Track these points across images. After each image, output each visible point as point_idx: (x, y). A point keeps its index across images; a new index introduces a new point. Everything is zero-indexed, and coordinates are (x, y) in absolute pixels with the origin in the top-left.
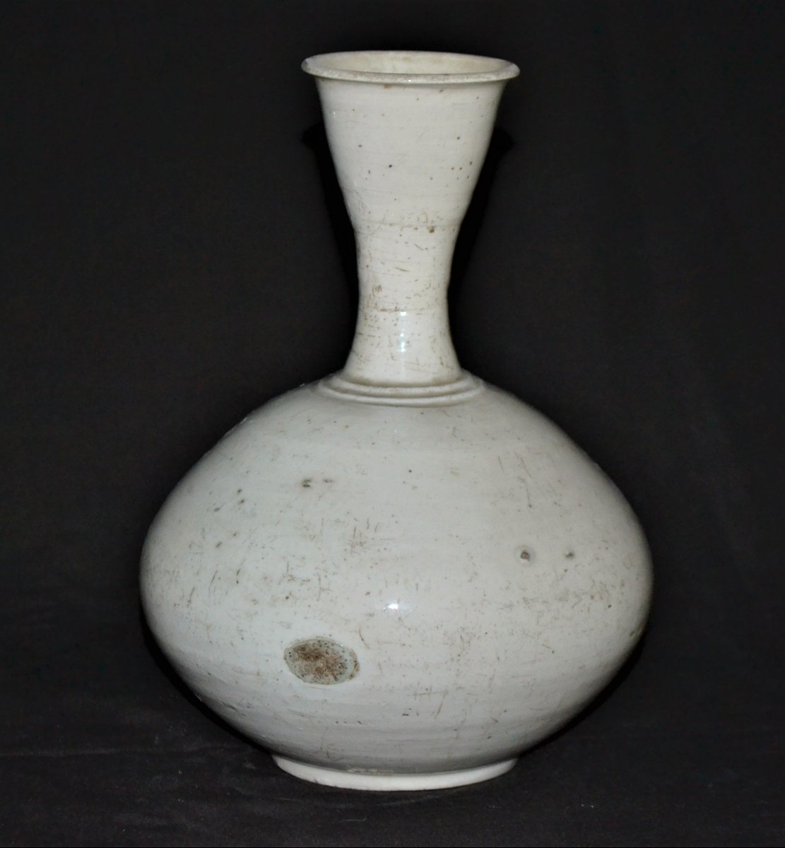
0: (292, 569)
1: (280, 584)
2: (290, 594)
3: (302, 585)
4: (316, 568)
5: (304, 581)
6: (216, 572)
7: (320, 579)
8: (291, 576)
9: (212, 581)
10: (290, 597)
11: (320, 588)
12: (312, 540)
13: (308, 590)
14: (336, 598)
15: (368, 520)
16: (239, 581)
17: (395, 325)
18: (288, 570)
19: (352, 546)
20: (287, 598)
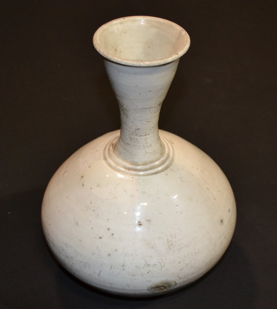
0: (148, 262)
1: (144, 268)
2: (149, 271)
3: (153, 267)
4: (158, 259)
5: (154, 265)
6: (112, 266)
7: (160, 263)
8: (148, 265)
9: (111, 269)
10: (149, 272)
11: (161, 266)
12: (152, 248)
13: (157, 268)
14: (168, 268)
15: (171, 233)
16: (124, 269)
17: (146, 140)
18: (146, 263)
19: (169, 247)
20: (148, 272)
